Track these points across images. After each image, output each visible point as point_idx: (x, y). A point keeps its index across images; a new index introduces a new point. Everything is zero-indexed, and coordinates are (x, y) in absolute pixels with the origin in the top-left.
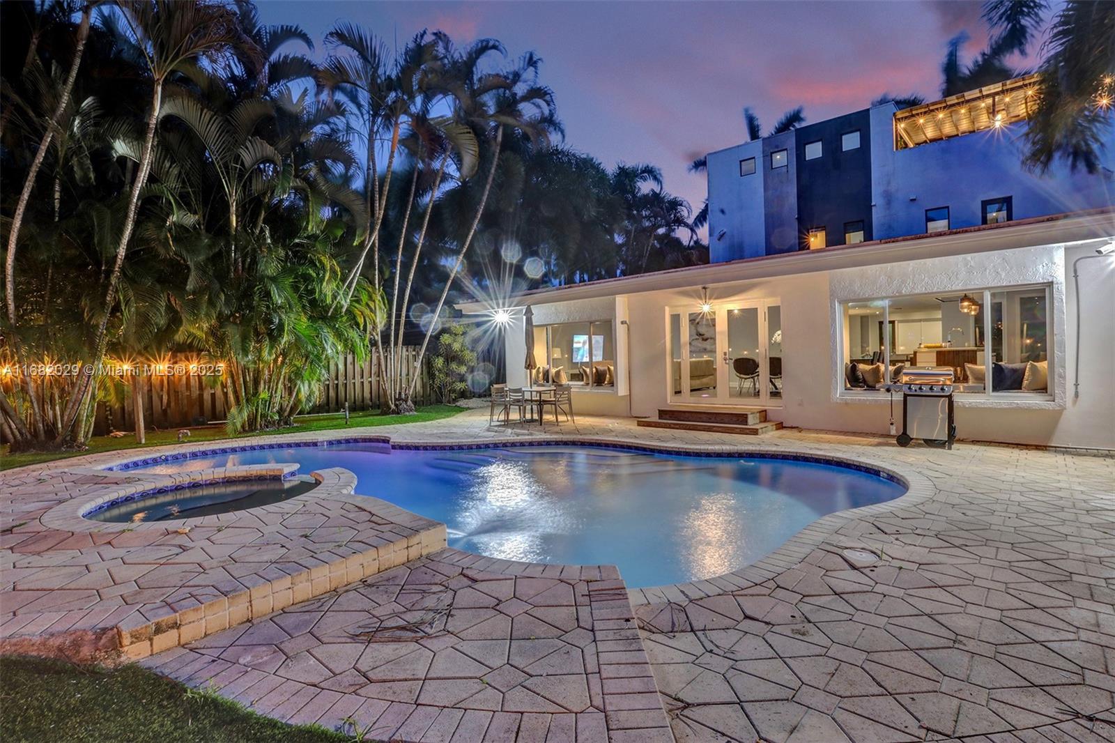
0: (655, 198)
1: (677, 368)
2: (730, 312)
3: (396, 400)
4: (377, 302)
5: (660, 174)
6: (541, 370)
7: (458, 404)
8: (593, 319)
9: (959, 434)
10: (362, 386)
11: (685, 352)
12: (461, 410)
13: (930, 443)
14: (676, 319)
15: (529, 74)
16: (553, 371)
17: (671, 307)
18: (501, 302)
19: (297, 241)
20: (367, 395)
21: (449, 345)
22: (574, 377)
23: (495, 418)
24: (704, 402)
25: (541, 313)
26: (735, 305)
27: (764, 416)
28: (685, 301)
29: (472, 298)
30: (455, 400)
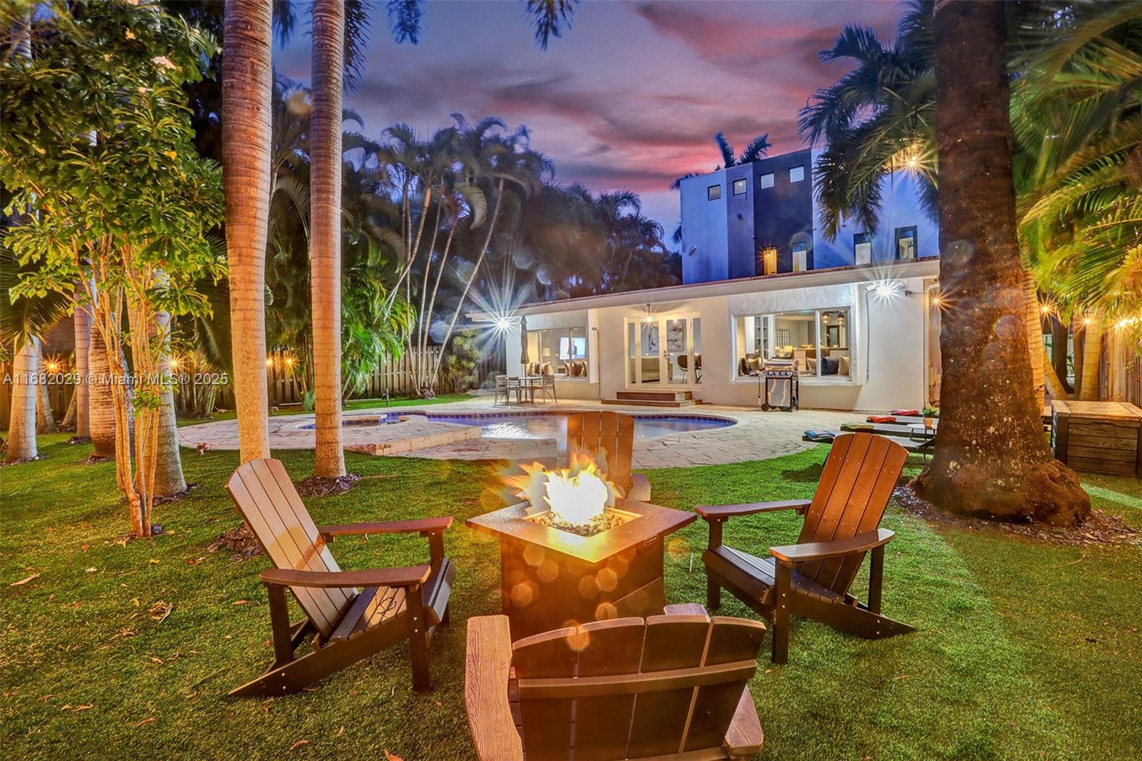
0: (633, 222)
1: (632, 363)
2: (669, 322)
3: (421, 388)
4: (409, 314)
5: (638, 200)
6: (534, 365)
7: (468, 393)
8: (572, 326)
9: (801, 403)
10: (393, 377)
11: (638, 351)
12: (471, 397)
13: (783, 409)
14: (631, 326)
15: (523, 139)
16: (543, 365)
17: (628, 317)
18: (502, 312)
19: (353, 269)
20: (396, 385)
21: (461, 345)
22: (561, 371)
23: (498, 401)
24: (651, 388)
25: (534, 321)
26: (675, 316)
27: (689, 396)
28: (637, 313)
29: (479, 308)
30: (465, 391)
